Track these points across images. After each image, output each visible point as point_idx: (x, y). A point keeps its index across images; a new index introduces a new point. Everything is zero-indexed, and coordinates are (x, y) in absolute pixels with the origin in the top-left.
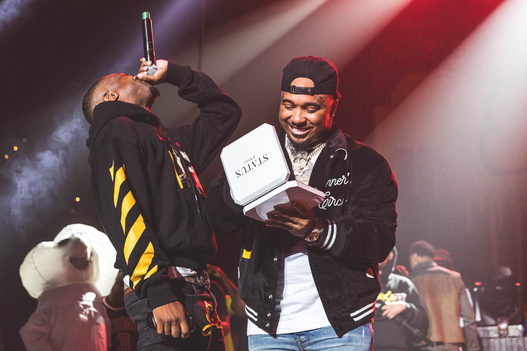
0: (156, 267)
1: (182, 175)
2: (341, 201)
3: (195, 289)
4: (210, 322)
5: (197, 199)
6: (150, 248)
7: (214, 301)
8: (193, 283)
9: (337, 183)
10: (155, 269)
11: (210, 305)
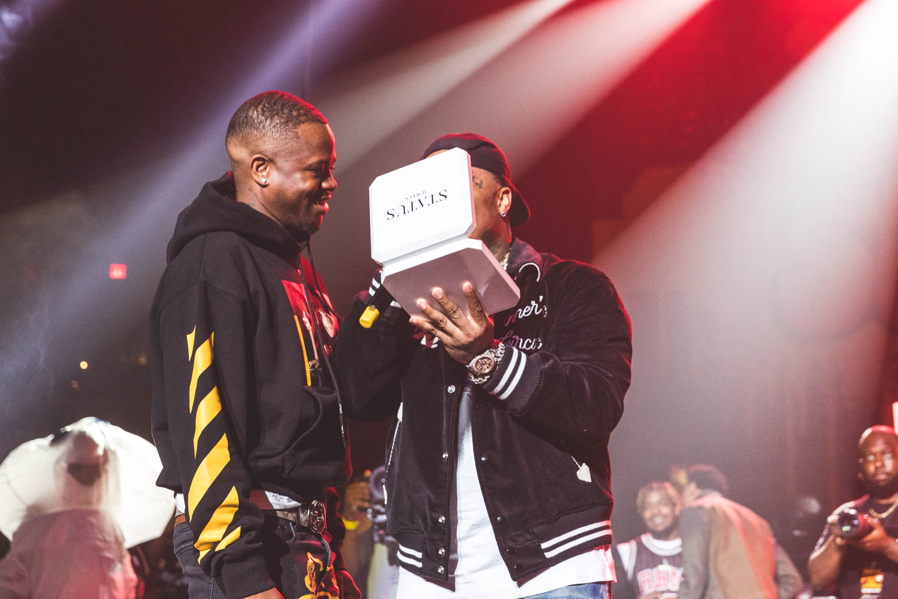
0: (238, 530)
1: (313, 361)
2: (530, 342)
3: (293, 530)
4: (310, 589)
5: (341, 412)
6: (233, 497)
7: (327, 554)
8: (290, 521)
9: (524, 314)
10: (236, 533)
11: (317, 561)
